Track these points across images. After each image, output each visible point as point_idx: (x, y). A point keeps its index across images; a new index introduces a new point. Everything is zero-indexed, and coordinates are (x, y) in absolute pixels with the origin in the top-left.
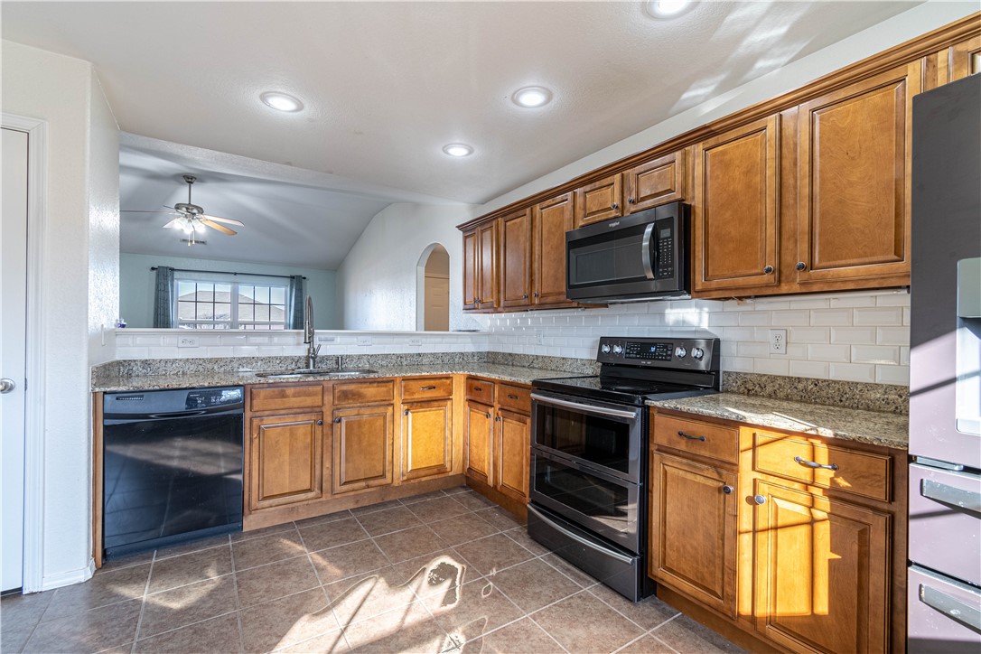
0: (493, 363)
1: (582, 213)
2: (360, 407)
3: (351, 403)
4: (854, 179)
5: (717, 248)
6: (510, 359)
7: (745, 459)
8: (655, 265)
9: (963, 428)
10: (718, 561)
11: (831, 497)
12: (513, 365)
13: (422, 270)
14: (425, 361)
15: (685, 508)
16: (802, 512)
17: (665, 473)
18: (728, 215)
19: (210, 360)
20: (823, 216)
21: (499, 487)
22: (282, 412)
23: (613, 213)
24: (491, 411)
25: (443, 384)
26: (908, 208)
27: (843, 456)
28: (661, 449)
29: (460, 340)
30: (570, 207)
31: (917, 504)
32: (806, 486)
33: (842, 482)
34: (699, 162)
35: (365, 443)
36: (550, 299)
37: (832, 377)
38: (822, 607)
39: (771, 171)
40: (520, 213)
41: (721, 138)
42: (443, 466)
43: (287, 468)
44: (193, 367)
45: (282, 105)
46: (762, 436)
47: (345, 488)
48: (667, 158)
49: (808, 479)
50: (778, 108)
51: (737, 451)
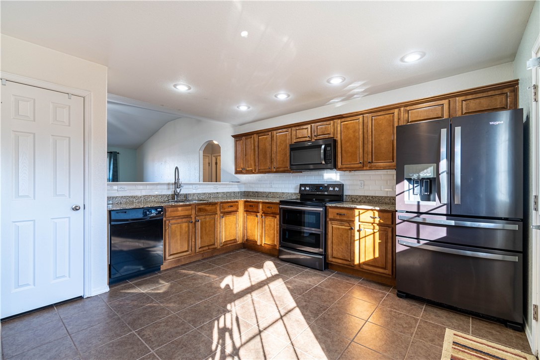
0: (247, 196)
1: (295, 137)
2: (205, 215)
3: (202, 213)
4: (382, 138)
5: (345, 155)
6: (256, 194)
7: (357, 219)
8: (325, 159)
9: (406, 203)
10: (349, 251)
11: (379, 226)
12: (258, 196)
13: (201, 152)
14: (220, 196)
15: (339, 237)
16: (372, 231)
17: (332, 227)
18: (348, 144)
19: (132, 197)
20: (375, 148)
21: (263, 245)
22: (177, 218)
23: (308, 139)
24: (258, 214)
25: (236, 205)
26: (395, 148)
27: (381, 214)
28: (331, 220)
29: (233, 186)
30: (290, 134)
31: (398, 221)
32: (372, 224)
33: (382, 221)
34: (339, 126)
35: (207, 231)
36: (281, 169)
37: (377, 195)
38: (377, 255)
39: (361, 132)
40: (266, 134)
41: (346, 119)
42: (235, 239)
43: (179, 242)
44: (124, 200)
45: (182, 88)
46: (361, 211)
47: (200, 250)
48: (328, 122)
49: (373, 222)
50: (362, 114)
51: (354, 216)
